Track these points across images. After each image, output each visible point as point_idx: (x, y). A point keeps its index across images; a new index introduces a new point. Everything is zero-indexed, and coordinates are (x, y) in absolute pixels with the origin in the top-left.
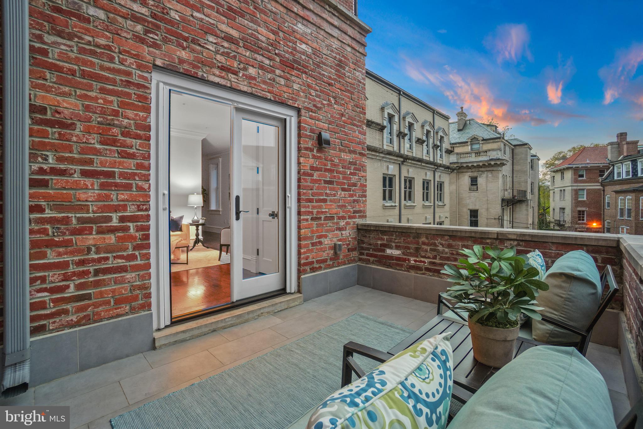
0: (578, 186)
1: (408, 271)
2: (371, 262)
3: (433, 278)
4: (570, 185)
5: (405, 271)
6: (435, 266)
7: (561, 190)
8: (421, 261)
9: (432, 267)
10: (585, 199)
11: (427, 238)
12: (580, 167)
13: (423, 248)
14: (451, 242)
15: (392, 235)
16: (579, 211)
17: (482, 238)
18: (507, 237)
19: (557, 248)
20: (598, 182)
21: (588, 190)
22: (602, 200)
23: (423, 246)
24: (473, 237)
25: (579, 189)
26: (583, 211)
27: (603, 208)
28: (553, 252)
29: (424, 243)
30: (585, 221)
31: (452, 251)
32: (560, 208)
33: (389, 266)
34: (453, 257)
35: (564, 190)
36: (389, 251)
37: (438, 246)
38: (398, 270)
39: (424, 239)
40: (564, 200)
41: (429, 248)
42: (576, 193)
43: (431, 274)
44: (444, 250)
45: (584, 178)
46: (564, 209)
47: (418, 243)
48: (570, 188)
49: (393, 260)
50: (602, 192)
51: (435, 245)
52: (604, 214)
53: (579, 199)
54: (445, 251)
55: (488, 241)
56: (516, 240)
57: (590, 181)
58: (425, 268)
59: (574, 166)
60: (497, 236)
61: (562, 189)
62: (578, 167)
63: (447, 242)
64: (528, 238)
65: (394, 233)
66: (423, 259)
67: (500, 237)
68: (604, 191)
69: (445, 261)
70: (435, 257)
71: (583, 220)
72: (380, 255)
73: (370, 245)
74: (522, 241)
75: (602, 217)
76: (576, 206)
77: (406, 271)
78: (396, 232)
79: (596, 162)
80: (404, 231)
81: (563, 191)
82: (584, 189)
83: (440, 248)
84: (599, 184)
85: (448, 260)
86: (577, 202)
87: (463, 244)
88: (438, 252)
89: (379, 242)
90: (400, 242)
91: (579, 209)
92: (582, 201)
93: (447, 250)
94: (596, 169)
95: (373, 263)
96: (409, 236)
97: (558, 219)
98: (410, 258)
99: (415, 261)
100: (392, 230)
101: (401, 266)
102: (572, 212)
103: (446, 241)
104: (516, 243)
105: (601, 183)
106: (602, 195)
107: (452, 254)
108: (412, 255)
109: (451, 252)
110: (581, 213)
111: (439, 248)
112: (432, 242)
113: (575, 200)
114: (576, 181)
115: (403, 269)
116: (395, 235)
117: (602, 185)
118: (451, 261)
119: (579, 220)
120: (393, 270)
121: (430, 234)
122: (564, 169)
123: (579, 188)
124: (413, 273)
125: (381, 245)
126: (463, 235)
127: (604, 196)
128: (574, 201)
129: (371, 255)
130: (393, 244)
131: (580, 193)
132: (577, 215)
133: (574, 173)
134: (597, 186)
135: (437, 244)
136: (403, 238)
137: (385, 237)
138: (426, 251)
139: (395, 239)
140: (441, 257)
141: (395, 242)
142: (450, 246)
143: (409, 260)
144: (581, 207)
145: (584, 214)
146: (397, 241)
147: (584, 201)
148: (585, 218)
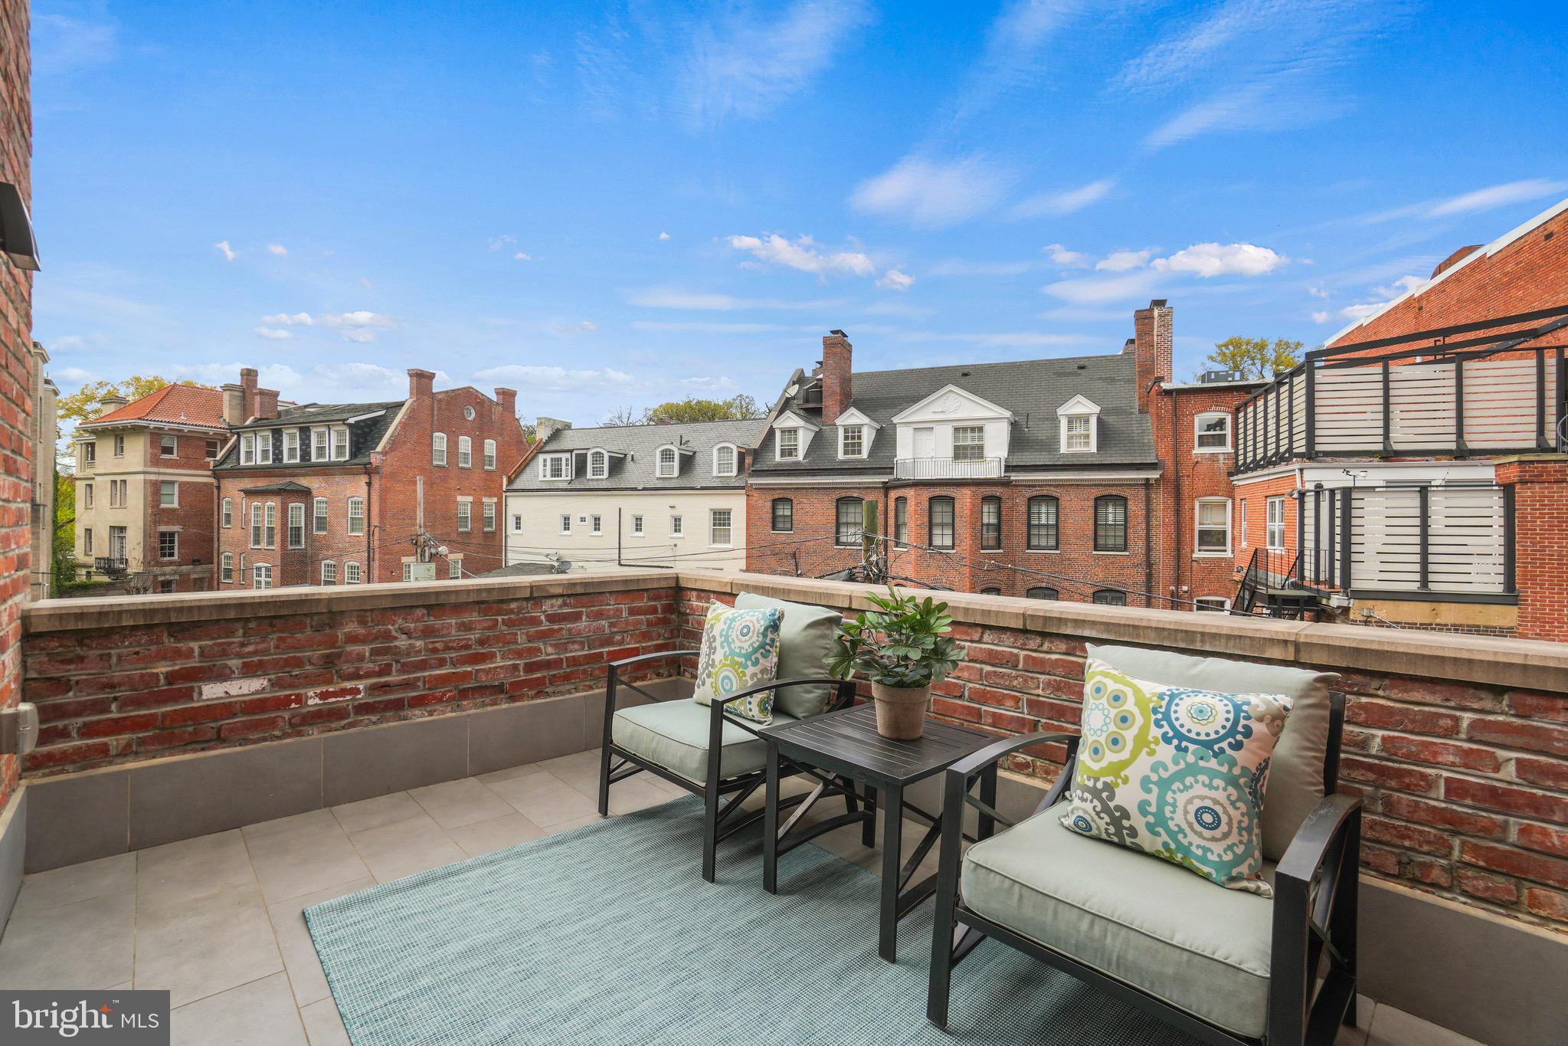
0: (159, 474)
1: (300, 734)
2: (113, 752)
3: (385, 725)
4: (140, 469)
5: (285, 735)
6: (390, 692)
7: (114, 482)
8: (344, 692)
9: (378, 699)
10: (176, 505)
11: (362, 622)
12: (166, 428)
13: (350, 654)
14: (432, 621)
15: (231, 633)
16: (163, 534)
17: (502, 601)
18: (547, 591)
19: (616, 600)
20: (205, 467)
21: (181, 484)
22: (216, 508)
23: (349, 648)
24: (483, 602)
25: (164, 482)
26: (172, 534)
27: (216, 526)
28: (611, 607)
29: (353, 639)
30: (176, 557)
31: (433, 642)
32: (111, 527)
33: (220, 739)
34: (436, 659)
35: (124, 482)
36: (212, 691)
37: (396, 638)
38: (255, 742)
39: (352, 627)
40: (123, 505)
41: (366, 649)
42: (155, 489)
43: (374, 718)
44: (412, 646)
45: (174, 456)
46: (122, 529)
47: (332, 642)
48: (141, 477)
49: (235, 715)
50: (215, 490)
51: (388, 637)
52: (218, 540)
53: (163, 506)
54: (415, 647)
55: (513, 605)
56: (562, 596)
57: (186, 463)
58: (354, 707)
59: (152, 425)
60: (531, 592)
61: (118, 478)
62: (160, 429)
63: (420, 625)
64: (580, 590)
65: (238, 625)
66: (348, 685)
67: (535, 595)
68: (218, 488)
69: (414, 672)
70: (385, 670)
71: (171, 555)
72: (164, 715)
73: (112, 686)
74: (569, 596)
75: (216, 545)
76: (156, 523)
77: (289, 736)
78: (247, 620)
79: (201, 423)
80: (284, 612)
81: (118, 485)
82: (172, 483)
83: (402, 642)
84: (209, 473)
85: (424, 669)
86: (156, 513)
87: (459, 621)
88: (395, 654)
89: (162, 669)
90: (266, 652)
91: (164, 528)
92: (169, 509)
93: (419, 644)
94: (200, 439)
95: (126, 753)
96: (302, 627)
97: (106, 555)
98: (302, 691)
99: (324, 696)
100: (232, 615)
101: (272, 723)
102: (144, 536)
103: (418, 620)
104: (560, 601)
105: (214, 471)
106: (216, 497)
107: (435, 650)
108: (310, 681)
109: (430, 646)
110: (166, 538)
111: (397, 643)
112: (379, 631)
113: (153, 507)
114: (155, 461)
115: (277, 733)
116: (241, 632)
117: (217, 474)
118: (432, 668)
119: (164, 555)
120: (238, 749)
121: (372, 610)
122: (125, 429)
123: (162, 478)
124: (314, 734)
125: (171, 678)
126: (463, 599)
127: (219, 499)
128: (150, 511)
129: (116, 727)
130: (235, 663)
131: (165, 490)
132: (158, 545)
133: (151, 442)
134: (202, 477)
135: (394, 633)
136: (275, 636)
137: (195, 646)
138: (361, 658)
139: (243, 645)
140: (404, 664)
141: (239, 656)
142: (428, 632)
143: (299, 699)
144: (167, 523)
145: (172, 542)
146: (251, 648)
147: (174, 510)
148: (176, 551)
